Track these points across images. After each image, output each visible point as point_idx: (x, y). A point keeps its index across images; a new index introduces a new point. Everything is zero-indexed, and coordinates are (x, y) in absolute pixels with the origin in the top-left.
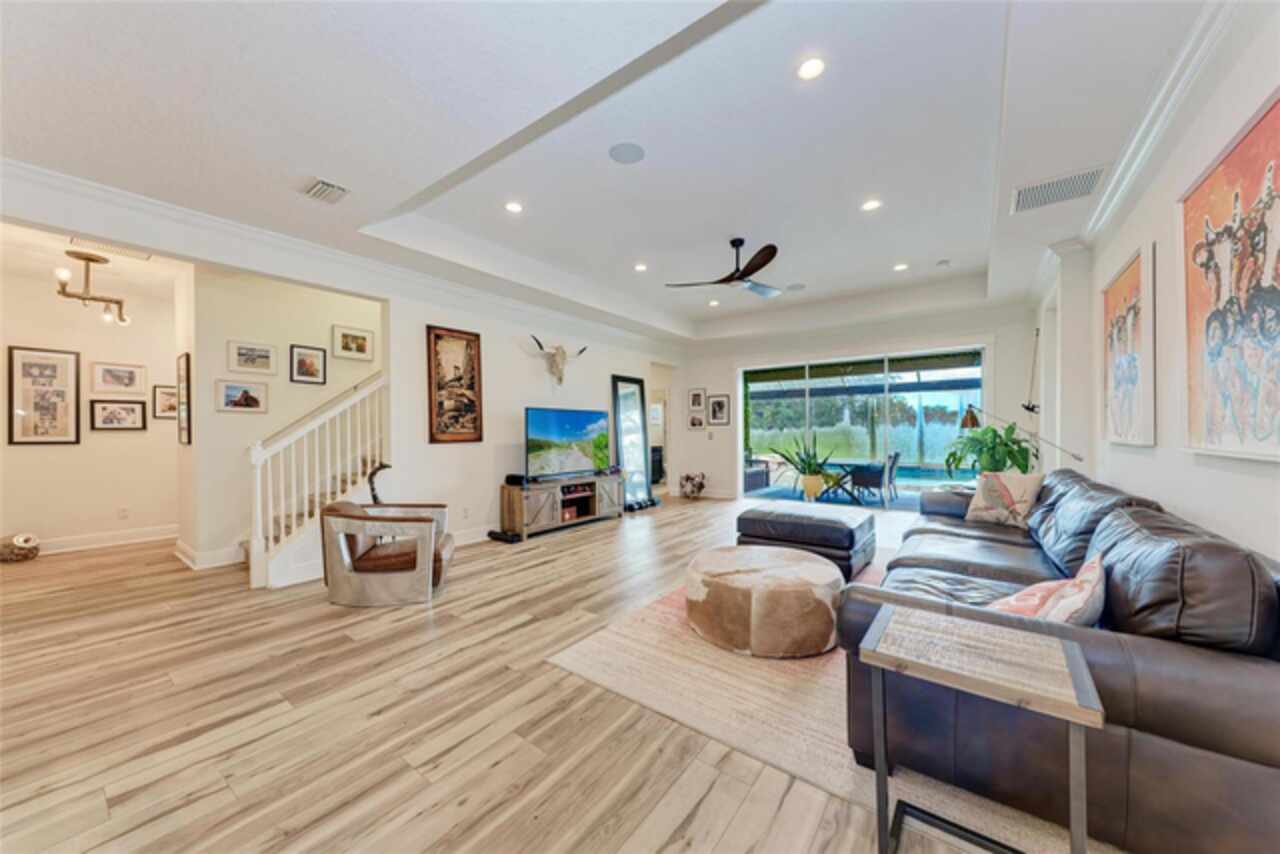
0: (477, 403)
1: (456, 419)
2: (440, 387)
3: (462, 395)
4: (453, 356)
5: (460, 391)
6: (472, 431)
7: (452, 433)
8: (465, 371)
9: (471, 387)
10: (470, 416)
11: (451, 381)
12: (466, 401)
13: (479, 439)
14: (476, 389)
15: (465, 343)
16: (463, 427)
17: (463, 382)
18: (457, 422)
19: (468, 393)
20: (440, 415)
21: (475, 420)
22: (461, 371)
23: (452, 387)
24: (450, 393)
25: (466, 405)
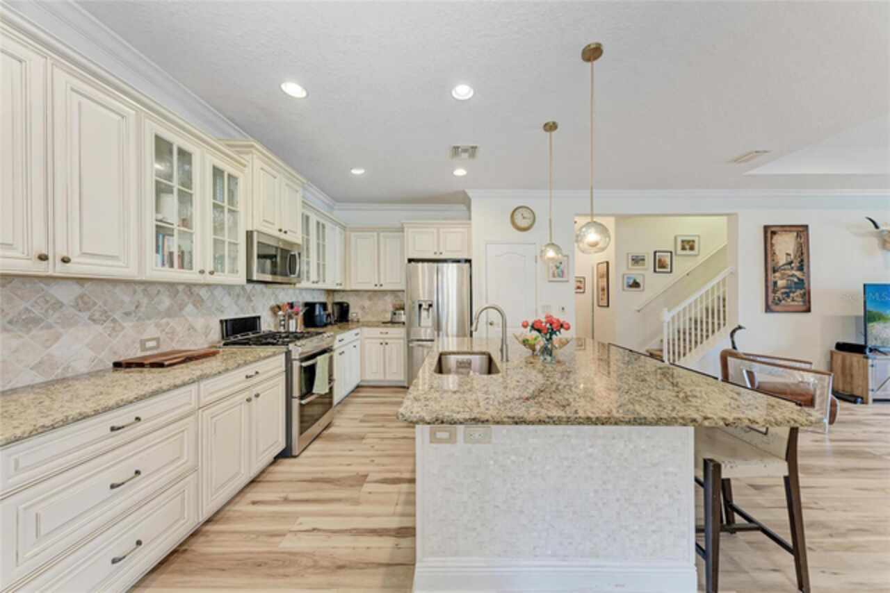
0: (806, 281)
1: (787, 294)
2: (775, 271)
3: (793, 275)
4: (785, 246)
5: (790, 273)
6: (801, 303)
7: (784, 306)
8: (795, 256)
9: (801, 268)
10: (799, 292)
11: (783, 265)
12: (796, 280)
13: (808, 310)
14: (805, 270)
15: (795, 234)
16: (793, 300)
17: (793, 265)
18: (788, 296)
19: (798, 274)
20: (775, 292)
21: (803, 295)
22: (792, 257)
23: (785, 269)
24: (783, 274)
25: (796, 283)
